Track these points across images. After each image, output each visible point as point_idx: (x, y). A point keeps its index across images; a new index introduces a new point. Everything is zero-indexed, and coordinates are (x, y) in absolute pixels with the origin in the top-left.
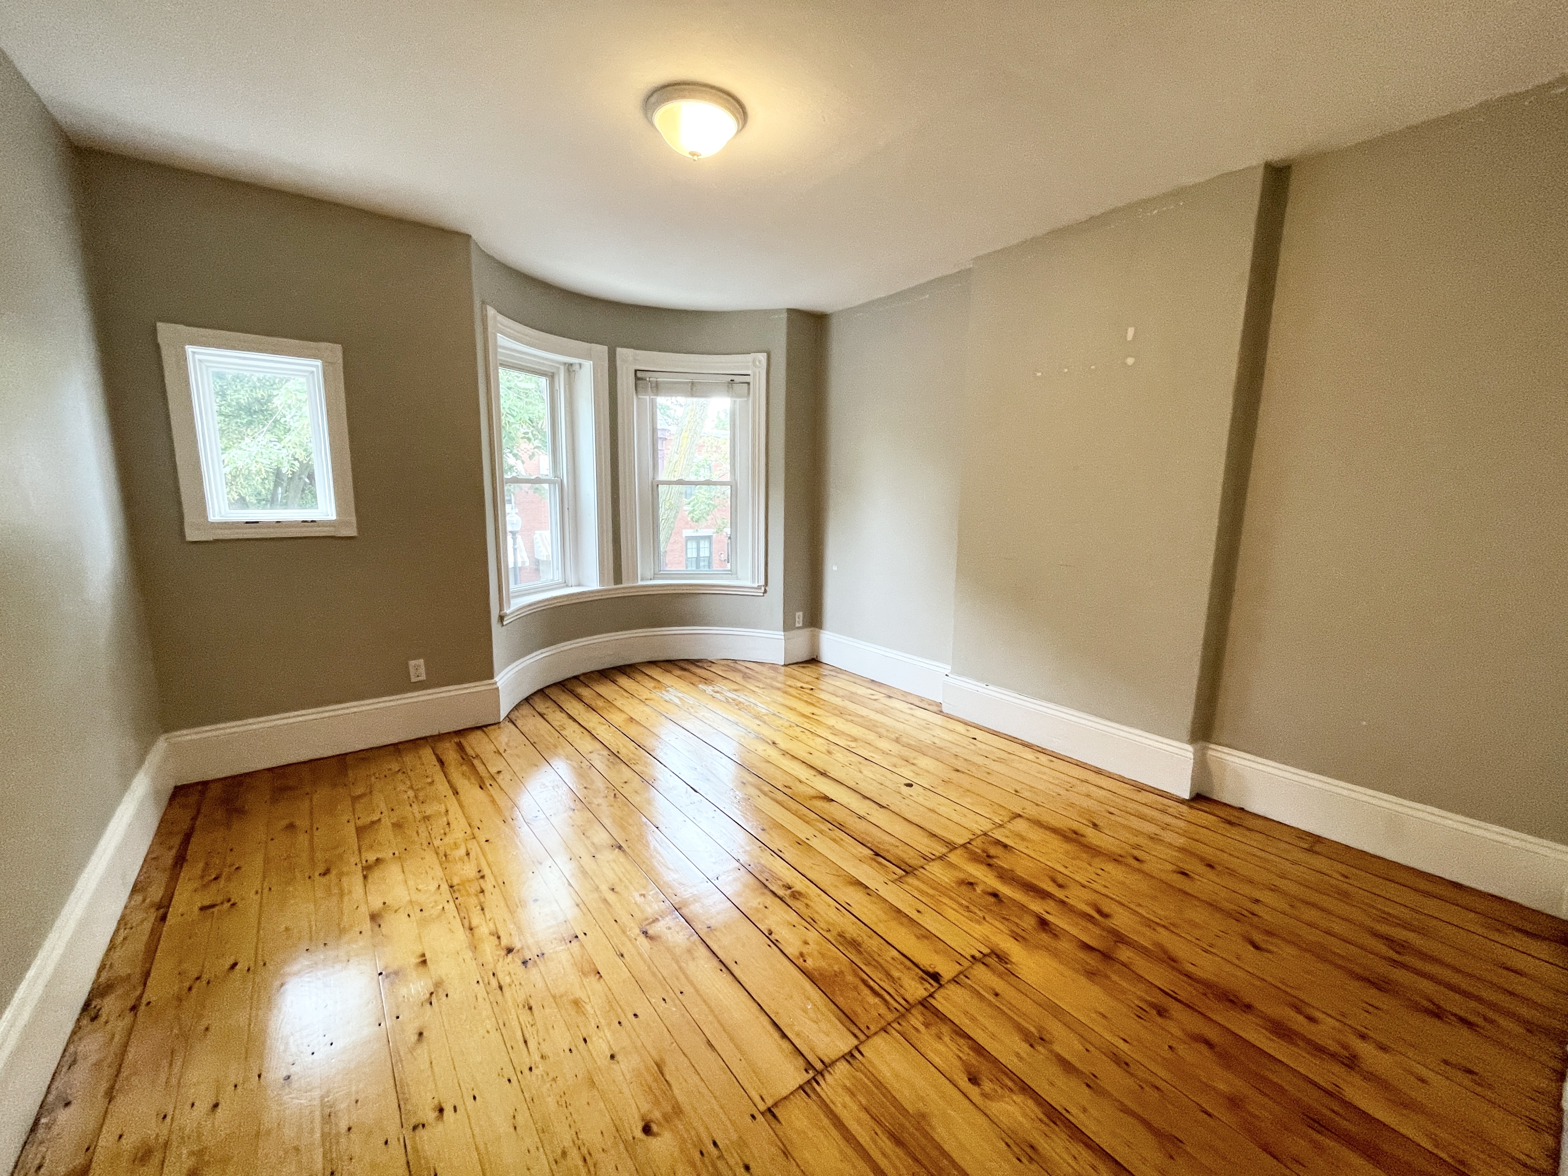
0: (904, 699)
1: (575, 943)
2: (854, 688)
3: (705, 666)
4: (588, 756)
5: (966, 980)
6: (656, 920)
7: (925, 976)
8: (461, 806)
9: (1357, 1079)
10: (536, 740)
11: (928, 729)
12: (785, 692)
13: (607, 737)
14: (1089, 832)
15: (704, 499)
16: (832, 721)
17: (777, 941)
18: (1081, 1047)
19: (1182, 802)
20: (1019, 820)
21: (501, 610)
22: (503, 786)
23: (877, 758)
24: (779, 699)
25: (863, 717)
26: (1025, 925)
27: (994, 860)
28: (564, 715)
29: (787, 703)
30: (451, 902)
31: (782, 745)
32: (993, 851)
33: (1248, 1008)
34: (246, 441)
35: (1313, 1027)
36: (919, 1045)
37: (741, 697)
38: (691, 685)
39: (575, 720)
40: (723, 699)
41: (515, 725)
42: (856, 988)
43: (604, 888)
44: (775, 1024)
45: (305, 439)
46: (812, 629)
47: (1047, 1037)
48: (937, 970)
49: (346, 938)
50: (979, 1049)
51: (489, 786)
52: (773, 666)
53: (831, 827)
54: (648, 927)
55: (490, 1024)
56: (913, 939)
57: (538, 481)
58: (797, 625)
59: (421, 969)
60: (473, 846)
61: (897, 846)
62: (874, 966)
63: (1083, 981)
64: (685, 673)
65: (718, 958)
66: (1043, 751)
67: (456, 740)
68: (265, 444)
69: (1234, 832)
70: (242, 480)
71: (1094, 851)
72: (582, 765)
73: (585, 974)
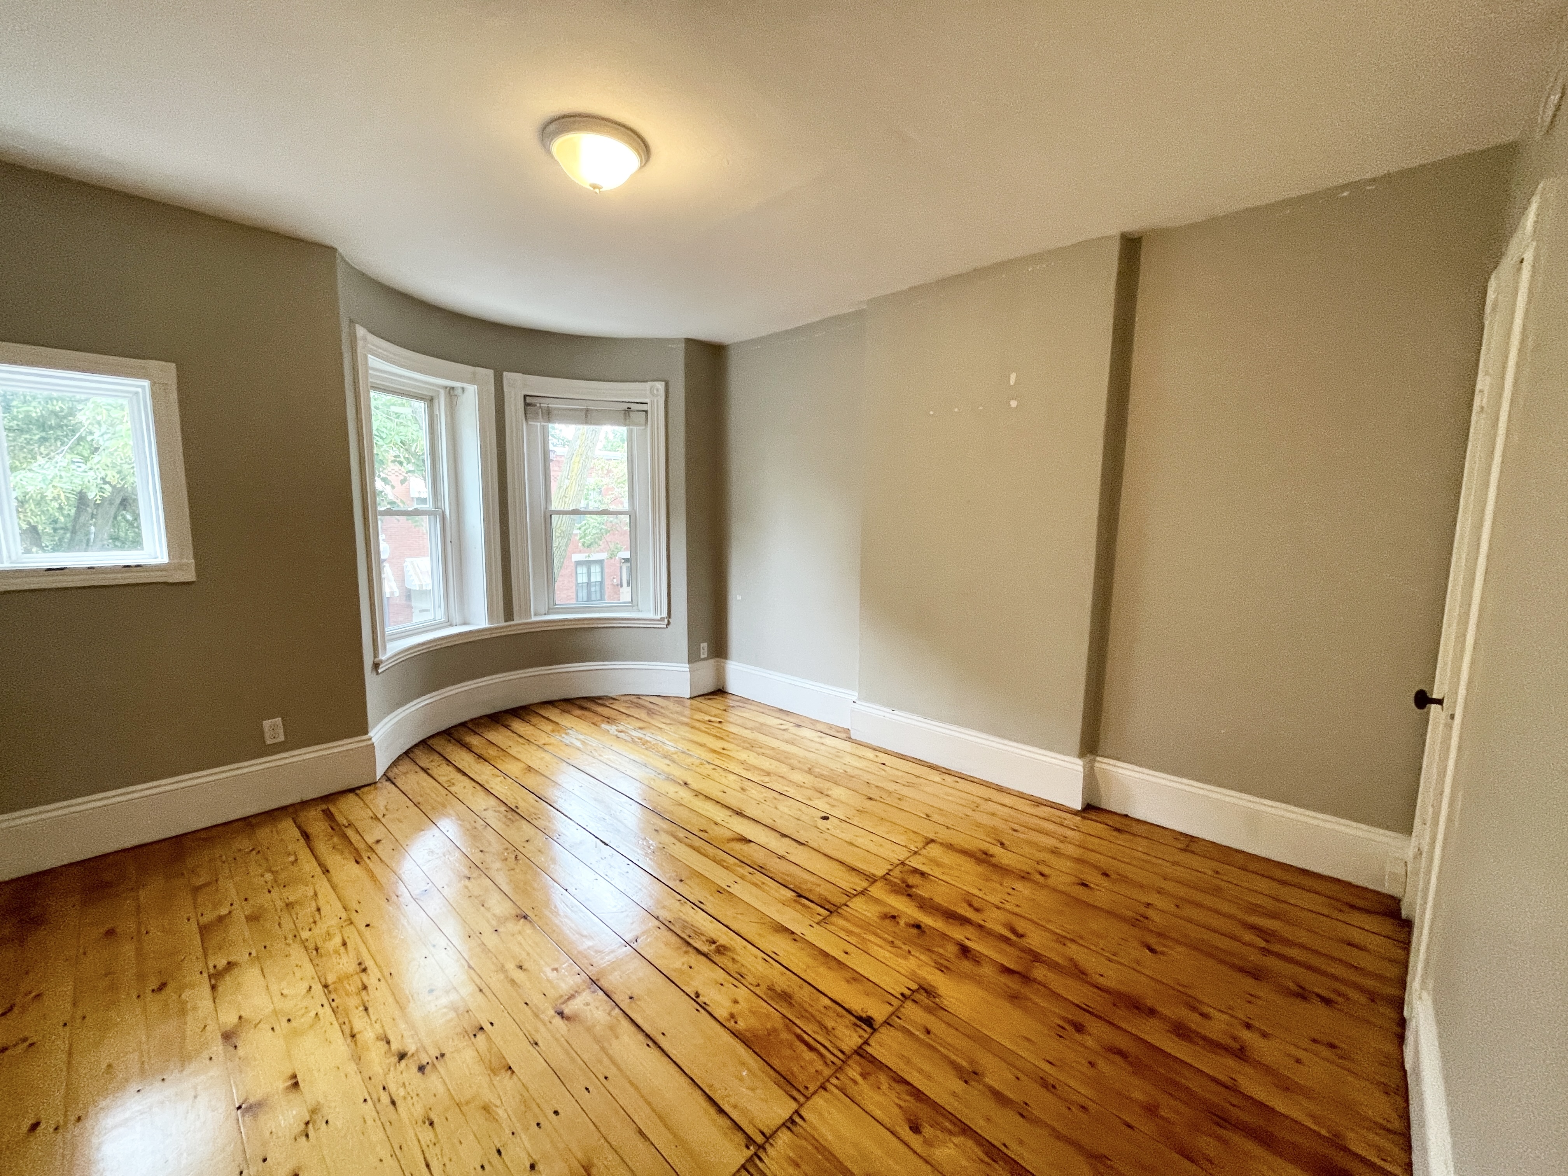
0: (812, 727)
1: (481, 1037)
2: (762, 719)
3: (607, 703)
4: (483, 814)
5: (898, 1020)
6: (571, 997)
7: (859, 1023)
8: (334, 888)
9: (1250, 1070)
10: (420, 799)
11: (838, 756)
12: (693, 727)
13: (504, 791)
14: (996, 850)
15: (596, 524)
16: (743, 755)
17: (705, 1003)
18: (1010, 1076)
19: (1076, 813)
20: (931, 845)
21: (376, 655)
22: (383, 859)
23: (792, 792)
24: (687, 735)
25: (773, 749)
26: (948, 955)
27: (914, 890)
28: (451, 769)
29: (695, 738)
30: (327, 1005)
31: (694, 785)
32: (912, 880)
33: (1152, 1012)
34: (38, 463)
35: (1206, 1023)
36: (858, 1098)
37: (648, 736)
38: (592, 725)
39: (465, 774)
40: (628, 739)
41: (394, 784)
42: (791, 1046)
43: (511, 966)
44: (710, 1099)
45: (119, 460)
46: (718, 659)
47: (980, 1070)
48: (869, 1014)
49: (190, 1068)
50: (918, 1094)
51: (366, 859)
52: (678, 700)
53: (751, 870)
54: (563, 1006)
55: (384, 1152)
56: (844, 984)
57: (416, 513)
58: (702, 656)
59: (292, 1096)
60: (351, 934)
61: (820, 885)
62: (807, 1018)
63: (1007, 1006)
64: (586, 713)
65: (643, 1031)
66: (948, 772)
67: (324, 807)
68: (65, 465)
69: (1122, 839)
70: (33, 506)
71: (1003, 870)
72: (477, 825)
73: (494, 1071)
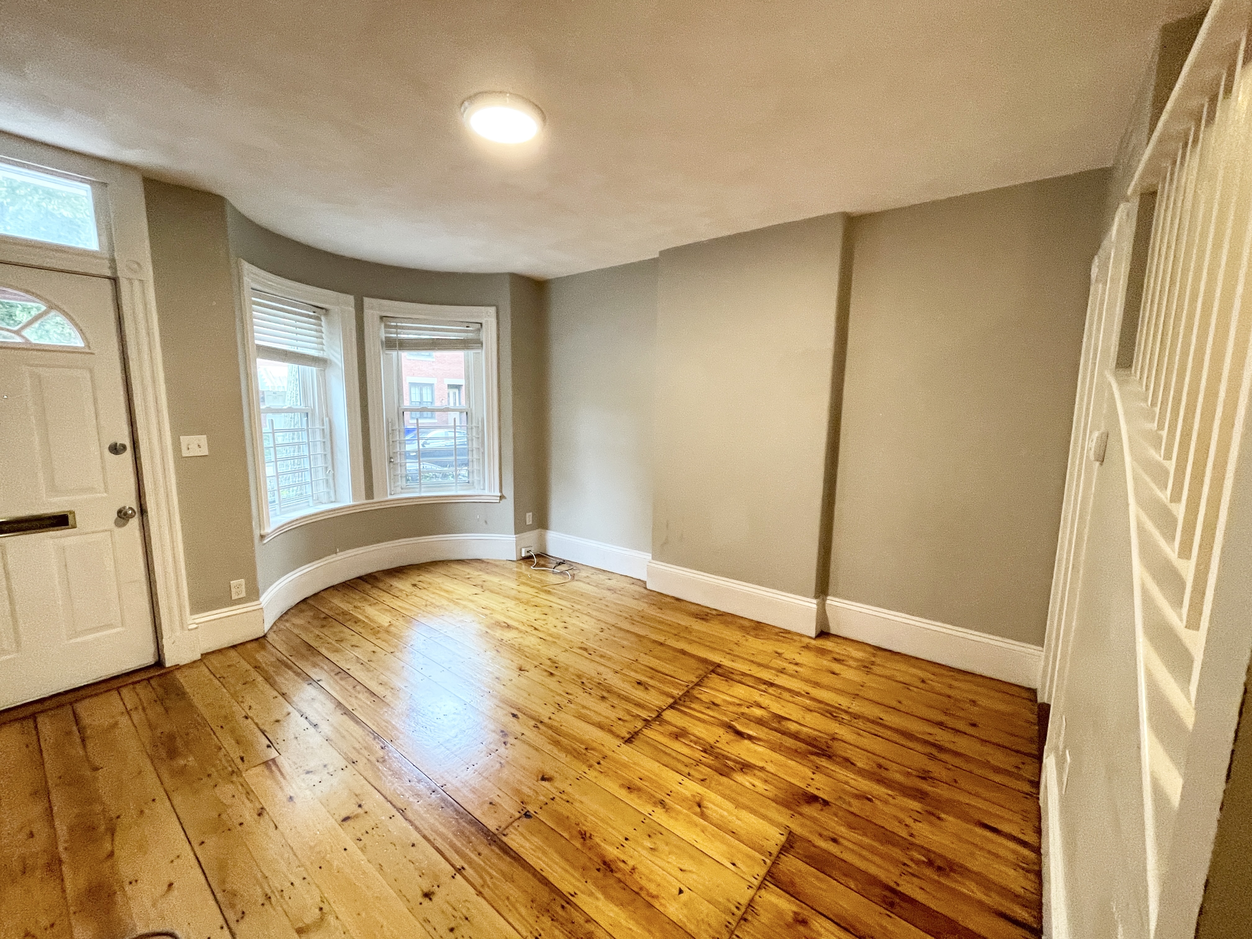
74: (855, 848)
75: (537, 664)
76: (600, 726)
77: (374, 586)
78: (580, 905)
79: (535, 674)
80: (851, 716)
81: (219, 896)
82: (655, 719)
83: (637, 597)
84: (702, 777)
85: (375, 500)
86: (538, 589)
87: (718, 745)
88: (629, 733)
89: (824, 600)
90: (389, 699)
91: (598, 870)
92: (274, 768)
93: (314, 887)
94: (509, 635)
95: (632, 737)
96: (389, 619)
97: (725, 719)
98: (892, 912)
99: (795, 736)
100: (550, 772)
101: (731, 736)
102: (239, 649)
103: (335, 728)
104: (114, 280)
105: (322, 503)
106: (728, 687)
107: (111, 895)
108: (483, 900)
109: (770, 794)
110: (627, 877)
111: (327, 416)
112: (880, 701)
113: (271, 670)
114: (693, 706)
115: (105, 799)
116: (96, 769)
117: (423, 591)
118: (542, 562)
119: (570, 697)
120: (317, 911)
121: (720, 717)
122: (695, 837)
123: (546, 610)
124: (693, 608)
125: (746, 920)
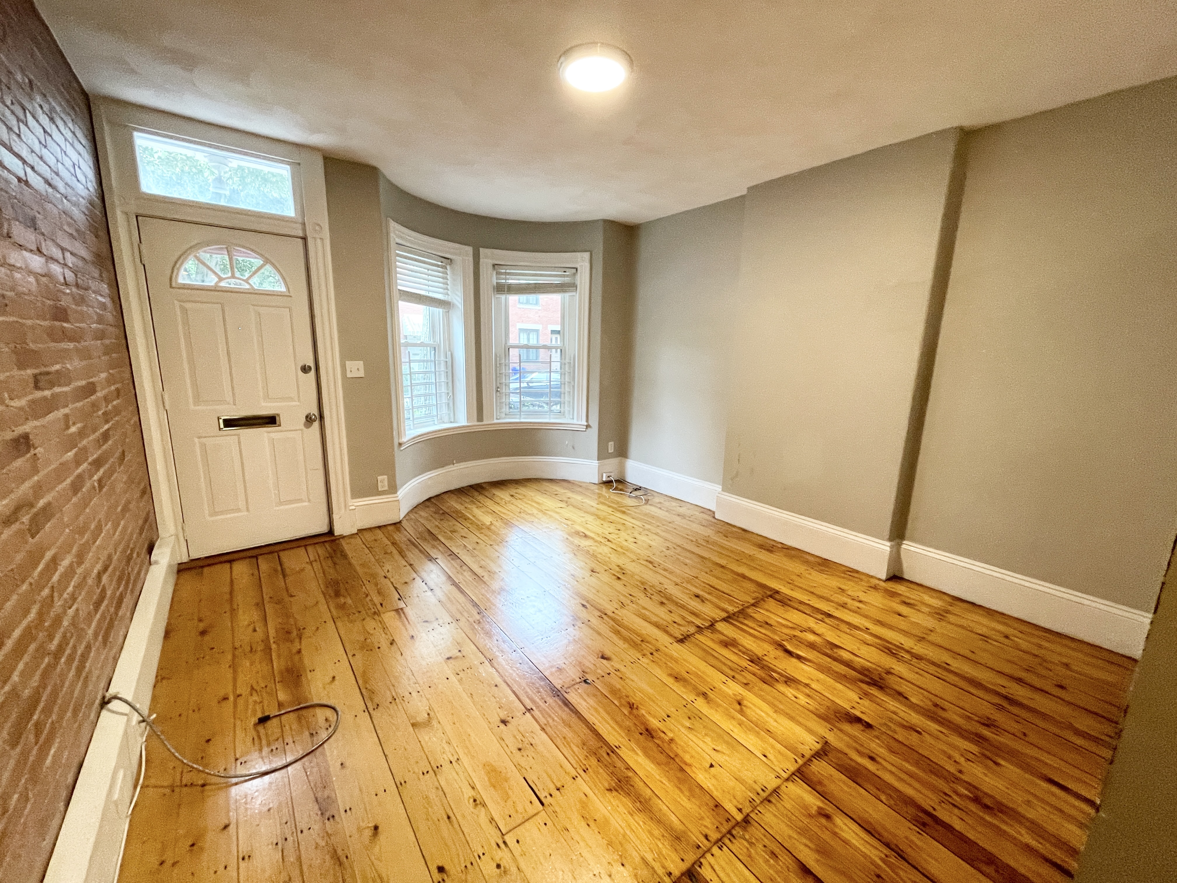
74: (893, 769)
75: (607, 568)
76: (657, 626)
77: (480, 493)
78: (622, 755)
79: (606, 578)
80: (912, 656)
81: (364, 691)
82: (707, 628)
83: (704, 524)
84: (745, 682)
85: (484, 423)
86: (615, 509)
87: (765, 658)
88: (682, 635)
89: (899, 545)
90: (486, 578)
91: (641, 734)
92: (402, 615)
93: (424, 699)
94: (585, 543)
95: (685, 638)
96: (490, 520)
97: (777, 638)
98: (922, 831)
99: (848, 664)
100: (608, 653)
101: (780, 653)
102: (383, 529)
103: (446, 594)
104: (304, 239)
105: (444, 422)
106: (783, 611)
107: (299, 676)
108: (545, 735)
109: (811, 708)
110: (665, 744)
111: (450, 350)
112: (948, 647)
113: (404, 547)
114: (746, 622)
115: (296, 616)
116: (292, 596)
117: (519, 501)
118: (620, 487)
119: (633, 598)
120: (426, 716)
121: (771, 635)
122: (731, 727)
123: (619, 527)
124: (760, 541)
125: (769, 801)
